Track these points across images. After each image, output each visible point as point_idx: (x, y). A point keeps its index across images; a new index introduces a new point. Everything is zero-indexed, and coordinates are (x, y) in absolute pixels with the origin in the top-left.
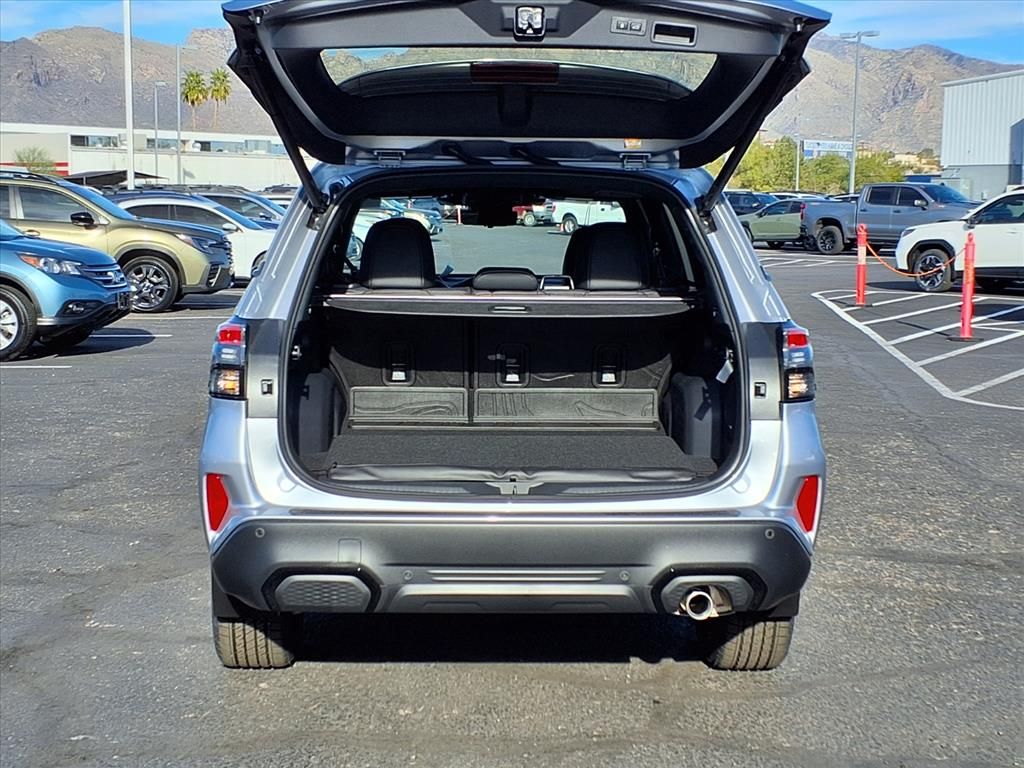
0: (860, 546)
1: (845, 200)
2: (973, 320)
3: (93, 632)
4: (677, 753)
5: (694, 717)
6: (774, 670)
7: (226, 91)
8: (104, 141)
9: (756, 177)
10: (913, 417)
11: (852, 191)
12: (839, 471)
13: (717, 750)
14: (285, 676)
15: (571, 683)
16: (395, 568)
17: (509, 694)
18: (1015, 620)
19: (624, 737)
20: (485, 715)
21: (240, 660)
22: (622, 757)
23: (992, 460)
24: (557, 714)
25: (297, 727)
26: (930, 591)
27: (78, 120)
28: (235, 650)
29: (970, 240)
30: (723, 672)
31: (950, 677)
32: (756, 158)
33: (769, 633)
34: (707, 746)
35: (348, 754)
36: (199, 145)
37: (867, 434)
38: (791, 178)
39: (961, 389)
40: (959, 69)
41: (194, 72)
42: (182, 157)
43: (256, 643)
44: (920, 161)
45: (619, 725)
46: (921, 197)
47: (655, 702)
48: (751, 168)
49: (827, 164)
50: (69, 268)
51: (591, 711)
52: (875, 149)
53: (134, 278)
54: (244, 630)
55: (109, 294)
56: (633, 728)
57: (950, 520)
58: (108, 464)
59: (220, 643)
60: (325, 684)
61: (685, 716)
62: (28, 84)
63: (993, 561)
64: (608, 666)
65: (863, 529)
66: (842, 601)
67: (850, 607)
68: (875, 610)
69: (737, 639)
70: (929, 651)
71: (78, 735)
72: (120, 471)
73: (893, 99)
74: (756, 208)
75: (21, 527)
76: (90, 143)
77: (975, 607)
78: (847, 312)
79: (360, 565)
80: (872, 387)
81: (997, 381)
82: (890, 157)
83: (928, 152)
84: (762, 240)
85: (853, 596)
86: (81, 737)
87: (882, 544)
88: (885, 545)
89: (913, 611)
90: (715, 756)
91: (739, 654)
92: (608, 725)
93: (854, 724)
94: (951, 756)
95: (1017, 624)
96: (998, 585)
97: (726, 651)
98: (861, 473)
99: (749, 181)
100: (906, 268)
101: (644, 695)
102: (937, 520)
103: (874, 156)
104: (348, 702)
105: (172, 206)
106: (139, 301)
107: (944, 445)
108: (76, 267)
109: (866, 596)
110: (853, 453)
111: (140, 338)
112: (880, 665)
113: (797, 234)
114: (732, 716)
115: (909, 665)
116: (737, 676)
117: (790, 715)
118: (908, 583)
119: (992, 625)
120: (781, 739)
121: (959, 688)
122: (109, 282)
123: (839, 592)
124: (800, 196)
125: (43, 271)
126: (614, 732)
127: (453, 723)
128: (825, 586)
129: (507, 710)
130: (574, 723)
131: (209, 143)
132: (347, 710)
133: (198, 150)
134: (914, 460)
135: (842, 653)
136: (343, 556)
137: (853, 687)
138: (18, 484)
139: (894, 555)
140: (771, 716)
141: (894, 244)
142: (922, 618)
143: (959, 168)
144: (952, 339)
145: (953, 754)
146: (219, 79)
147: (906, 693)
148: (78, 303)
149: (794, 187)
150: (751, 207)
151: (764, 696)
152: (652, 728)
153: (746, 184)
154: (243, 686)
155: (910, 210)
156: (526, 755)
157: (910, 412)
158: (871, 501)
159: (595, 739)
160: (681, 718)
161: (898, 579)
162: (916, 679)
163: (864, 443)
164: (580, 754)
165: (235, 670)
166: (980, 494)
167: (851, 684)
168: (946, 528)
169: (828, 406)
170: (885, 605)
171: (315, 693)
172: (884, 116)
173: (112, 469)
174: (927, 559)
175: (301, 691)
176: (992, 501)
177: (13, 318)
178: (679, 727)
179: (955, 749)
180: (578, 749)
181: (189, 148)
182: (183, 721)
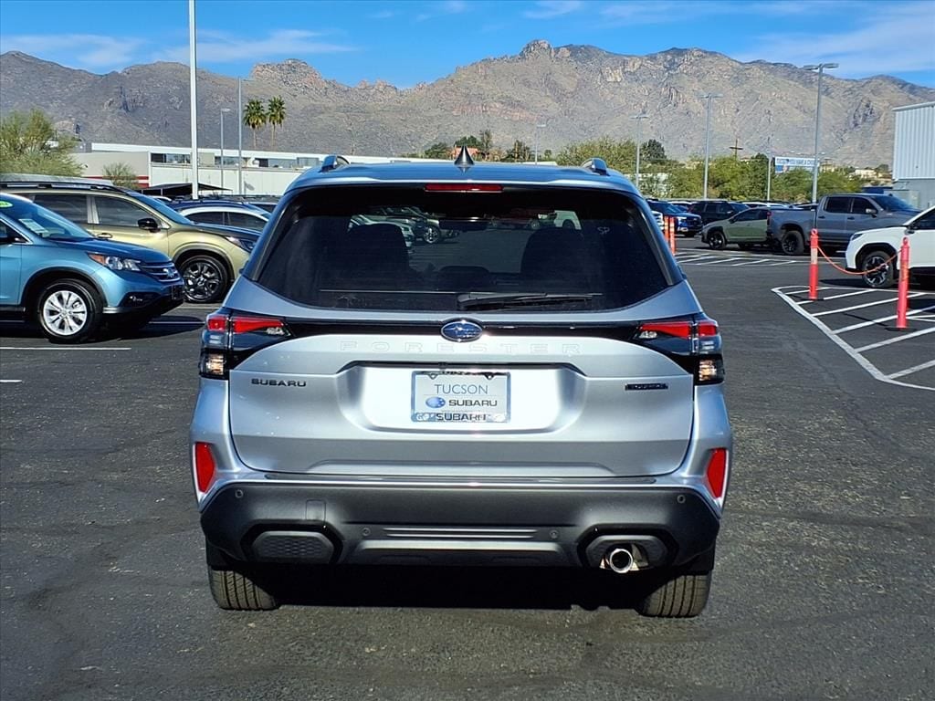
0: (786, 509)
1: (806, 209)
2: (908, 313)
3: (113, 577)
4: (601, 689)
5: (621, 657)
6: (697, 617)
7: (281, 116)
8: (180, 158)
9: (733, 188)
10: (846, 397)
11: (814, 200)
12: (776, 443)
13: (636, 687)
14: (271, 617)
15: (516, 627)
16: (354, 526)
17: (462, 635)
18: (915, 576)
19: (557, 675)
20: (438, 653)
21: (232, 602)
22: (553, 692)
23: (911, 435)
24: (501, 653)
25: (275, 661)
26: (843, 549)
27: (160, 140)
28: (227, 594)
29: (905, 243)
30: (651, 619)
31: (850, 626)
32: (733, 172)
33: (689, 585)
34: (627, 684)
35: (316, 686)
36: (257, 162)
37: (804, 411)
38: (763, 189)
39: (891, 373)
40: (911, 96)
41: (255, 100)
42: (243, 172)
43: (245, 588)
44: (877, 175)
45: (554, 664)
46: (872, 207)
47: (588, 644)
48: (729, 181)
49: (795, 178)
50: (130, 265)
51: (531, 651)
52: (839, 165)
53: (190, 274)
54: (234, 577)
55: (165, 287)
56: (566, 667)
57: (867, 487)
58: (149, 432)
59: (215, 588)
60: (304, 625)
61: (613, 657)
62: (118, 111)
63: (901, 523)
64: (551, 612)
65: (790, 494)
66: (763, 558)
67: (771, 563)
68: (792, 565)
69: (661, 590)
70: (835, 602)
71: (88, 666)
72: (158, 438)
73: (854, 122)
74: (730, 215)
75: (67, 485)
76: (167, 160)
77: (880, 564)
78: (800, 305)
79: (325, 523)
80: (814, 371)
81: (924, 366)
82: (851, 172)
83: (885, 167)
84: (734, 243)
85: (774, 553)
86: (90, 668)
87: (806, 507)
88: (808, 508)
89: (825, 567)
90: (634, 693)
91: (664, 603)
92: (544, 663)
93: (760, 667)
94: (842, 696)
95: (916, 579)
96: (903, 545)
97: (652, 601)
98: (795, 445)
99: (726, 192)
100: (855, 267)
101: (579, 637)
102: (856, 488)
103: (837, 170)
104: (321, 640)
105: (226, 213)
106: (195, 293)
107: (871, 422)
108: (137, 264)
109: (786, 553)
110: (791, 428)
111: (191, 325)
112: (790, 615)
113: (764, 237)
114: (654, 657)
115: (815, 615)
116: (662, 622)
117: (706, 657)
118: (823, 542)
119: (894, 581)
120: (695, 678)
121: (857, 636)
122: (165, 277)
123: (763, 550)
124: (768, 205)
125: (108, 268)
126: (549, 670)
127: (410, 660)
128: (750, 544)
129: (458, 649)
130: (515, 662)
131: (267, 160)
132: (320, 647)
133: (257, 166)
134: (842, 434)
135: (757, 603)
136: (310, 514)
137: (763, 633)
138: (70, 448)
139: (814, 517)
140: (688, 657)
141: (845, 246)
142: (832, 573)
143: (908, 181)
144: (891, 329)
145: (845, 694)
146: (275, 105)
147: (809, 639)
148: (138, 295)
149: (766, 198)
150: (726, 214)
151: (685, 640)
152: (582, 667)
153: (724, 194)
154: (235, 625)
155: (861, 218)
156: (469, 690)
157: (844, 392)
158: (801, 470)
159: (531, 676)
160: (609, 659)
161: (815, 538)
162: (820, 627)
163: (800, 419)
164: (516, 689)
165: (229, 611)
166: (898, 465)
167: (762, 630)
168: (863, 494)
169: (773, 386)
170: (801, 561)
171: (295, 631)
172: (846, 136)
173: (152, 436)
174: (844, 521)
175: (283, 631)
176: (907, 471)
177: (83, 307)
178: (606, 667)
179: (847, 689)
180: (515, 685)
181: (249, 164)
182: (179, 655)
